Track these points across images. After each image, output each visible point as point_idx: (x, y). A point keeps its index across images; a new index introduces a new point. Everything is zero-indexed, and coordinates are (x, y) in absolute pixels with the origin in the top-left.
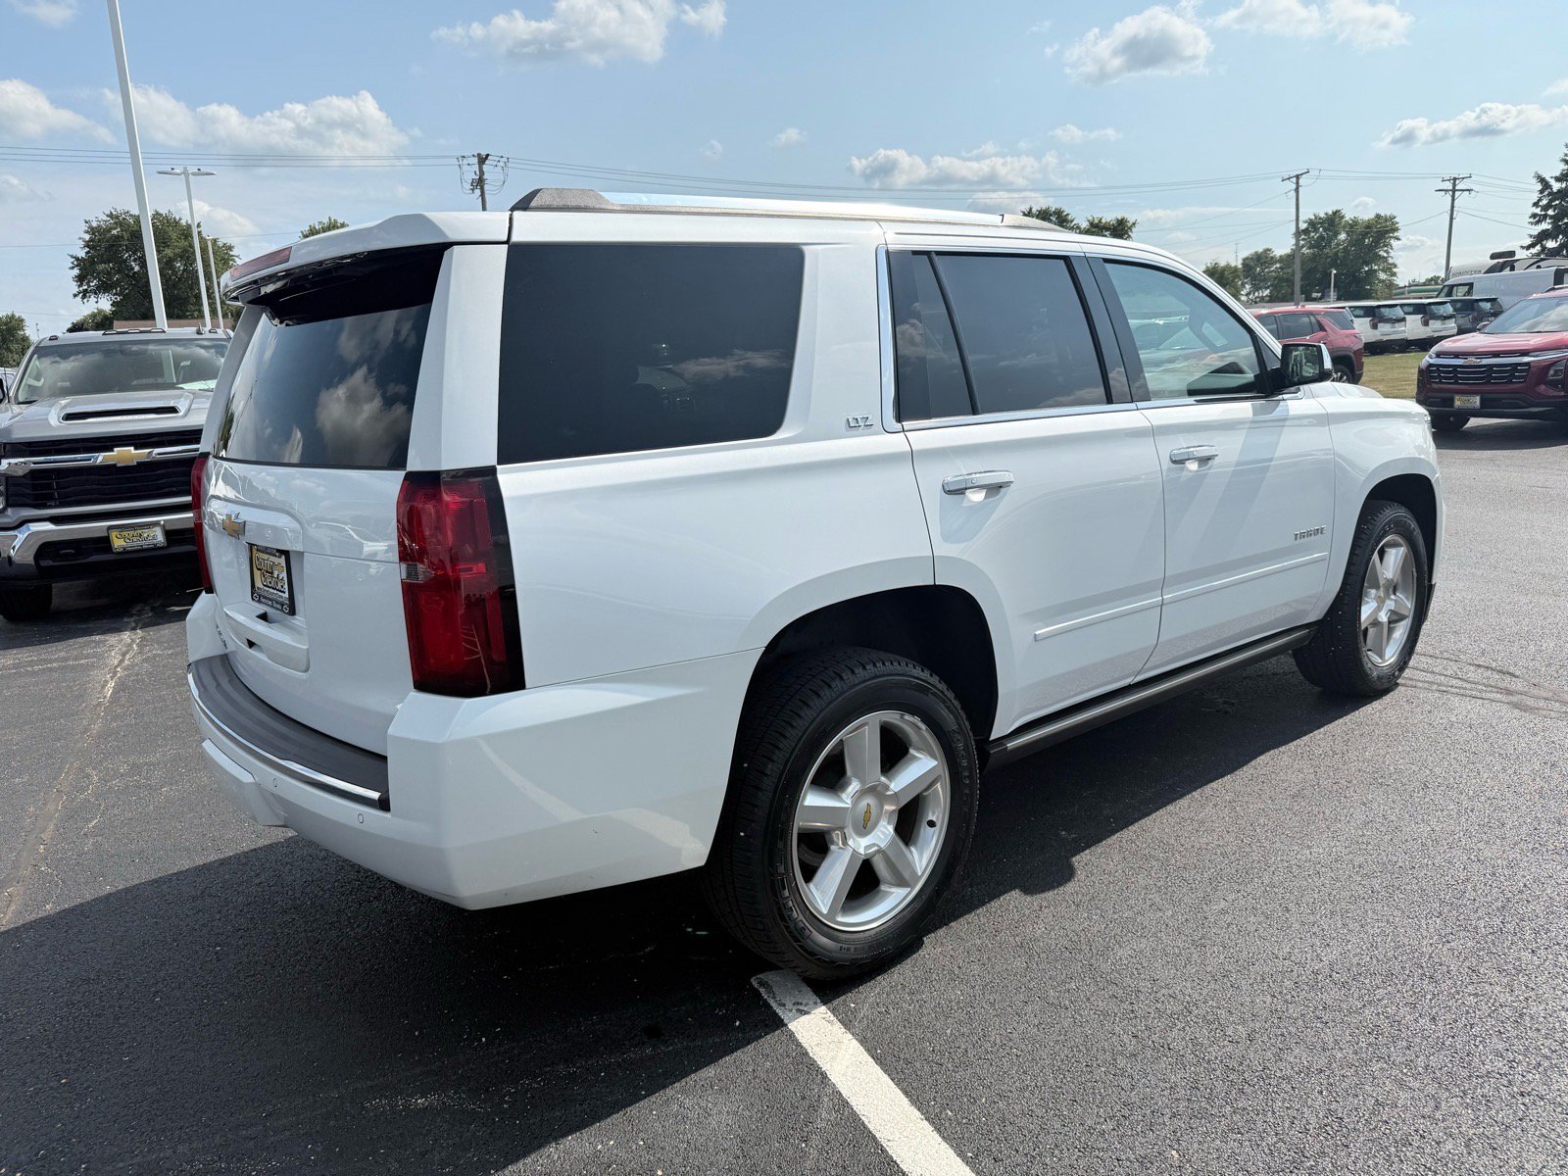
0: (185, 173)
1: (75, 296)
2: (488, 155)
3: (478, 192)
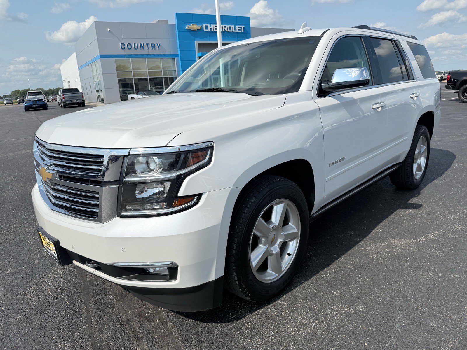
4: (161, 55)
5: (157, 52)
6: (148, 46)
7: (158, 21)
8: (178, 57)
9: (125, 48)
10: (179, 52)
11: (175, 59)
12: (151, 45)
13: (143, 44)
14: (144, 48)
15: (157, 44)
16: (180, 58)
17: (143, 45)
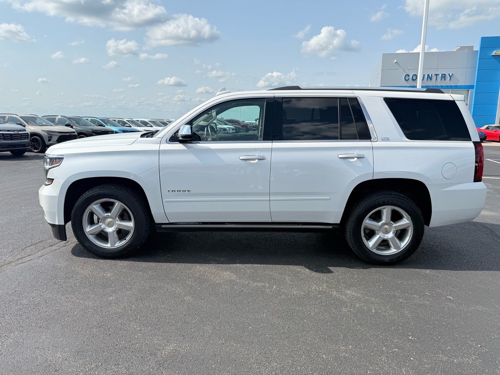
4: (451, 86)
5: (447, 82)
6: (436, 77)
7: (460, 48)
8: (474, 89)
9: (409, 79)
10: (475, 83)
11: (470, 91)
12: (441, 75)
13: (432, 75)
14: (431, 79)
15: (449, 74)
16: (475, 89)
17: (430, 76)
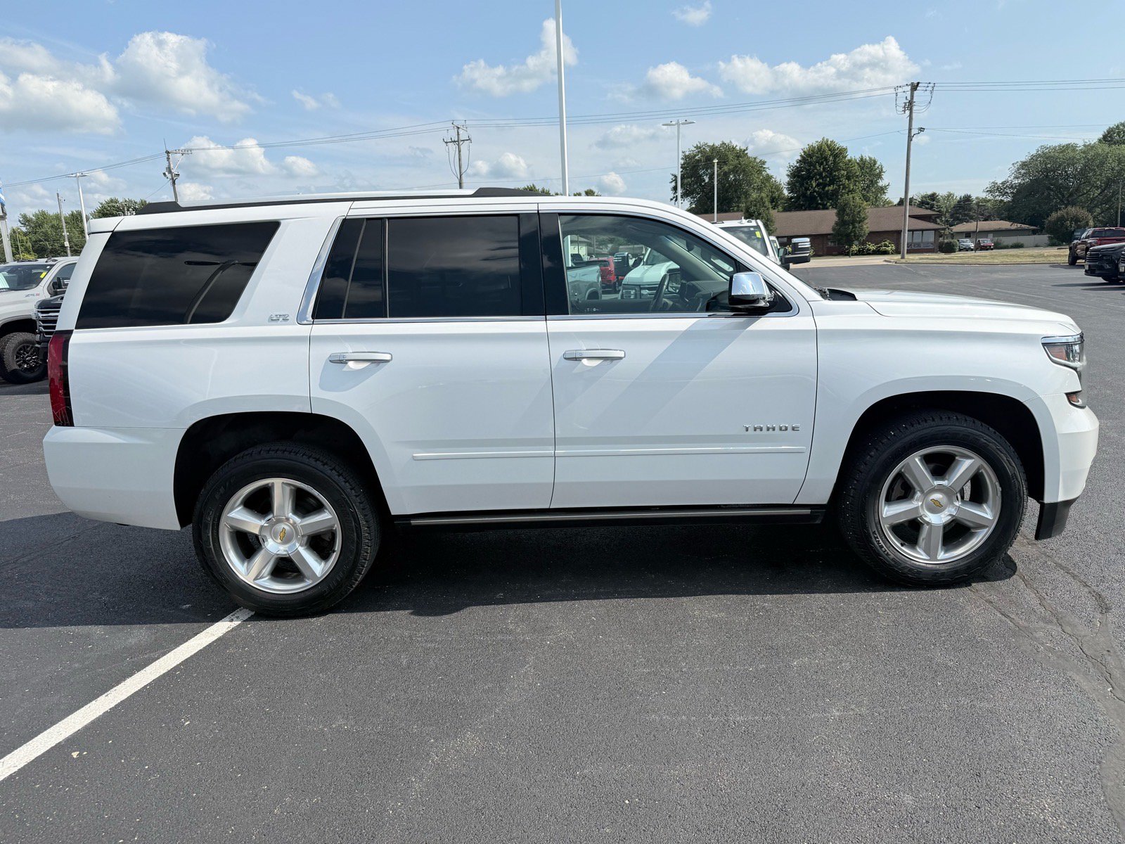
0: (678, 124)
1: (671, 200)
2: (918, 83)
3: (908, 112)
